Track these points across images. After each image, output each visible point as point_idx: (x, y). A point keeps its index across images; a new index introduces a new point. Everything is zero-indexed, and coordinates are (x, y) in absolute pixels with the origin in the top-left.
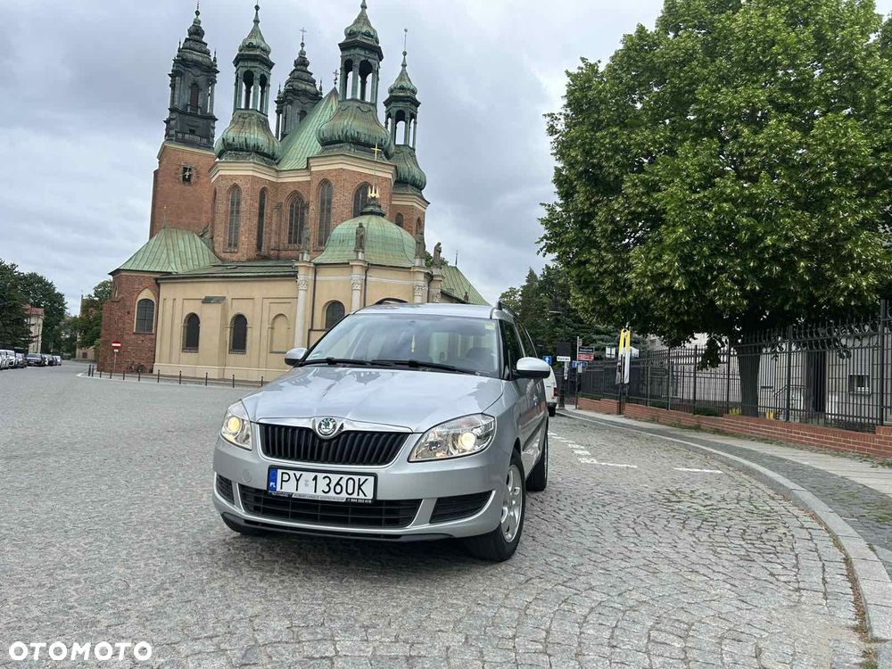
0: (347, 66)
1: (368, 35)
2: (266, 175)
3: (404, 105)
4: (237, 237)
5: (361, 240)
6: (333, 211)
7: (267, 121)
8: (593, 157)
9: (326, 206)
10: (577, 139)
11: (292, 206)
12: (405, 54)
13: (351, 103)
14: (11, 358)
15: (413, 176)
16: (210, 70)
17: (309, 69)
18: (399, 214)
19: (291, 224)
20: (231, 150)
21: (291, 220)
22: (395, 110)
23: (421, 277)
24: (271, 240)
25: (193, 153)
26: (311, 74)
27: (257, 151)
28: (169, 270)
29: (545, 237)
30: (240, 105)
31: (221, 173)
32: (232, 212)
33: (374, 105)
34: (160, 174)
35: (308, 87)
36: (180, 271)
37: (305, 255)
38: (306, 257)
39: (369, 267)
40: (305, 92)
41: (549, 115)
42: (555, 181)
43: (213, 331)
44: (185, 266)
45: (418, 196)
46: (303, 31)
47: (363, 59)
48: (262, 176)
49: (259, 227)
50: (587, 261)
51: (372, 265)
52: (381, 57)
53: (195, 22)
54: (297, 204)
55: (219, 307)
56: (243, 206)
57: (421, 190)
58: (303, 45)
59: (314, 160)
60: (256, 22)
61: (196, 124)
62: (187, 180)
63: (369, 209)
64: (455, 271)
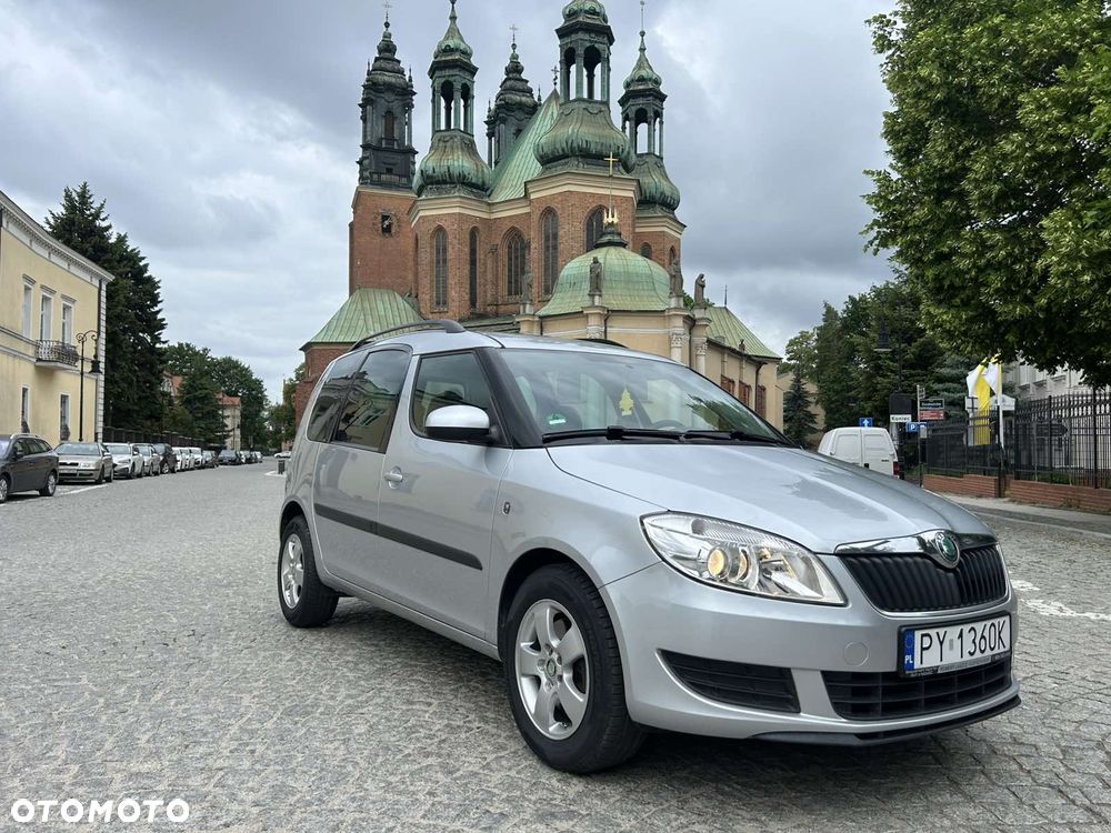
0: (568, 58)
1: (593, 12)
2: (477, 212)
3: (645, 101)
4: (445, 294)
5: (597, 280)
6: (561, 247)
7: (473, 143)
8: (960, 73)
9: (551, 242)
10: (930, 46)
11: (510, 247)
12: (643, 34)
13: (576, 104)
14: (196, 456)
15: (662, 193)
16: (406, 93)
17: (523, 76)
18: (646, 244)
19: (510, 270)
20: (432, 184)
21: (510, 265)
22: (634, 109)
23: (679, 322)
24: (486, 293)
25: (391, 197)
26: (527, 82)
27: (463, 181)
29: (876, 222)
30: (439, 126)
31: (421, 214)
32: (438, 262)
33: (606, 103)
34: (356, 226)
35: (524, 99)
37: (528, 306)
38: (529, 309)
39: (609, 315)
40: (521, 106)
41: (875, 19)
42: (886, 135)
45: (671, 219)
46: (514, 29)
47: (588, 44)
48: (472, 213)
49: (471, 278)
50: (953, 252)
51: (613, 311)
52: (611, 40)
53: (385, 37)
54: (516, 241)
56: (451, 254)
57: (674, 209)
58: (514, 46)
59: (535, 184)
60: (453, 18)
61: (392, 161)
62: (387, 230)
63: (606, 239)
64: (725, 313)
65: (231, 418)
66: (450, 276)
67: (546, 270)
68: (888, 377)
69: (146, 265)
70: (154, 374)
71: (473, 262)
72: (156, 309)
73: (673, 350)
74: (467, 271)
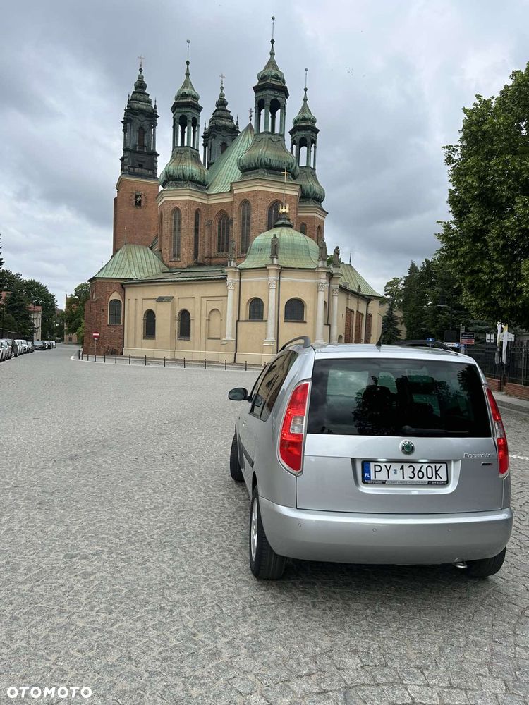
0: (260, 105)
1: (276, 77)
2: (199, 199)
3: (306, 132)
4: (179, 250)
5: (275, 248)
6: (252, 225)
7: (197, 154)
9: (246, 221)
11: (220, 222)
12: (306, 90)
13: (264, 136)
14: (24, 345)
15: (314, 192)
16: (152, 116)
17: (228, 108)
18: (304, 224)
19: (219, 237)
20: (172, 180)
21: (219, 233)
22: (299, 137)
23: (324, 276)
24: (204, 251)
25: (141, 183)
26: (230, 112)
27: (191, 180)
28: (131, 277)
30: (177, 143)
31: (165, 199)
32: (175, 229)
33: (282, 135)
34: (119, 201)
35: (227, 123)
36: (139, 278)
38: (233, 264)
39: (281, 270)
40: (225, 127)
43: (166, 322)
44: (142, 274)
45: (319, 208)
46: (222, 77)
47: (273, 98)
49: (195, 240)
51: (284, 268)
52: (287, 95)
53: (139, 78)
54: (224, 220)
55: (169, 304)
56: (183, 224)
57: (321, 202)
58: (222, 88)
59: (236, 185)
60: (188, 74)
61: (143, 160)
62: (138, 204)
63: (281, 222)
64: (349, 268)
65: (37, 320)
66: (183, 238)
67: (243, 238)
68: (445, 315)
71: (197, 231)
73: (319, 292)
74: (192, 236)
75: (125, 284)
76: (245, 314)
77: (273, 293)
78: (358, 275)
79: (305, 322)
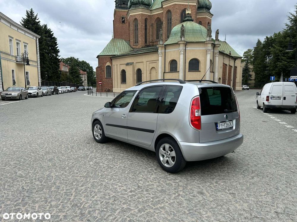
2: (147, 13)
4: (137, 39)
5: (183, 32)
6: (172, 23)
9: (169, 21)
11: (157, 24)
15: (206, 4)
18: (200, 21)
19: (157, 31)
20: (133, 5)
23: (210, 45)
24: (150, 39)
27: (143, 3)
28: (115, 54)
31: (130, 14)
32: (135, 29)
34: (115, 21)
36: (118, 54)
37: (161, 41)
38: (161, 43)
39: (187, 44)
43: (130, 76)
44: (120, 52)
45: (208, 13)
49: (145, 34)
51: (188, 42)
54: (159, 21)
55: (131, 66)
56: (139, 27)
57: (210, 10)
59: (164, 3)
62: (123, 22)
63: (186, 19)
64: (225, 43)
65: (84, 78)
66: (139, 34)
67: (168, 30)
68: (282, 62)
69: (53, 34)
70: (57, 65)
71: (146, 29)
72: (57, 46)
73: (207, 54)
74: (144, 32)
75: (111, 58)
76: (168, 69)
77: (182, 57)
78: (230, 46)
79: (200, 71)
